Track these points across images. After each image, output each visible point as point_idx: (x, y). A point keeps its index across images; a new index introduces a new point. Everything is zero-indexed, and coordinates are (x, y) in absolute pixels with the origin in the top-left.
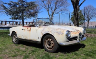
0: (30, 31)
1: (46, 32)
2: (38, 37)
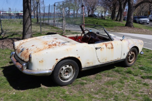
0: (112, 48)
1: (132, 45)
2: (124, 54)
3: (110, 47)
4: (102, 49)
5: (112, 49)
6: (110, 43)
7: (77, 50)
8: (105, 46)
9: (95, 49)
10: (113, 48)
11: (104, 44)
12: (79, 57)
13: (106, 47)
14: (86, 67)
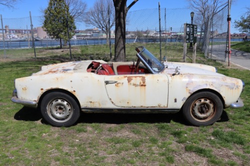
0: (142, 85)
1: (200, 86)
2: (175, 100)
3: (139, 84)
4: (119, 85)
5: (143, 87)
6: (140, 77)
7: (71, 81)
8: (127, 81)
9: (104, 84)
10: (145, 86)
11: (125, 77)
12: (74, 91)
13: (129, 82)
14: (88, 107)
